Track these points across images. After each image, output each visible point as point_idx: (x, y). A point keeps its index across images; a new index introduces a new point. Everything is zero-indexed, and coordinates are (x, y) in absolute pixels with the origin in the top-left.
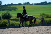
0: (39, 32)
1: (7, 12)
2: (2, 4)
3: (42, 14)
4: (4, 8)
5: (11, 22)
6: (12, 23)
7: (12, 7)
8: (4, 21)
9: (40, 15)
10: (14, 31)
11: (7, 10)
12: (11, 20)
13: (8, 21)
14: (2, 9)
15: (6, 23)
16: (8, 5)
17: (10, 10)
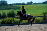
0: (42, 29)
1: (12, 11)
2: (7, 3)
3: (44, 13)
4: (9, 7)
5: (15, 20)
6: (17, 21)
7: (17, 6)
8: (9, 19)
9: (42, 14)
10: (18, 28)
11: (12, 9)
12: (16, 18)
13: (13, 19)
14: (7, 8)
15: (11, 21)
16: (13, 4)
17: (15, 9)
